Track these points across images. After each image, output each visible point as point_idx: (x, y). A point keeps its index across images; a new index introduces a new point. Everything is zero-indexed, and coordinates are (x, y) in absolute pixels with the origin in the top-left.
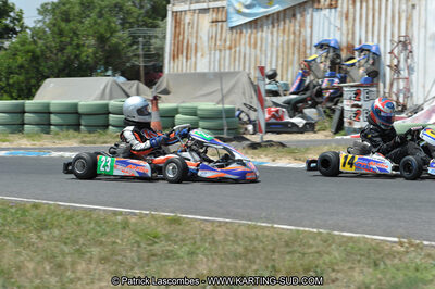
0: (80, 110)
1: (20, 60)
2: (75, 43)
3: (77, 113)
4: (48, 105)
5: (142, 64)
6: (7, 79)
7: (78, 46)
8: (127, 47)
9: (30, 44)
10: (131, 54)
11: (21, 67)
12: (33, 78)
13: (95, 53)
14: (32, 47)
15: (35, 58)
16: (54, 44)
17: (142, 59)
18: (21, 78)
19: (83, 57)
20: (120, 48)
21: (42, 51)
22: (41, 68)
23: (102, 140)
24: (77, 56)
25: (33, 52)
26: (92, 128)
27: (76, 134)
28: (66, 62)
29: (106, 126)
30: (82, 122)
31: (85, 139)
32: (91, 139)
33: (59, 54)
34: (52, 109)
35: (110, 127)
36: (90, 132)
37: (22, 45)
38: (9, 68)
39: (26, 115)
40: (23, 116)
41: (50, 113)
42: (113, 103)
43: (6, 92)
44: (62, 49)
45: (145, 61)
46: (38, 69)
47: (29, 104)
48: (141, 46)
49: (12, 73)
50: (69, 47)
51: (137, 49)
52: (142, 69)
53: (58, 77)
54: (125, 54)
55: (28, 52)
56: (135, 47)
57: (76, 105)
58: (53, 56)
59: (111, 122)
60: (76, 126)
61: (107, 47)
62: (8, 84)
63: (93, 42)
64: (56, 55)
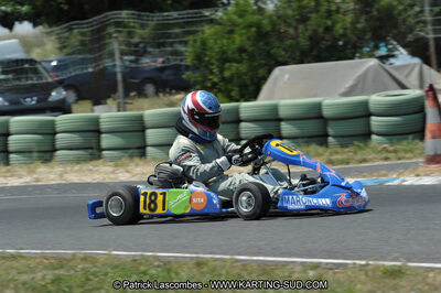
0: (326, 113)
1: (239, 39)
2: (323, 9)
3: (320, 117)
4: (275, 108)
5: (431, 36)
6: (222, 70)
7: (329, 14)
8: (405, 10)
9: (253, 13)
10: (412, 21)
11: (242, 50)
12: (260, 66)
13: (353, 23)
14: (256, 18)
15: (261, 35)
16: (290, 12)
17: (430, 27)
18: (243, 68)
19: (339, 29)
20: (396, 12)
21: (273, 24)
22: (273, 51)
23: (359, 157)
24: (328, 29)
25: (258, 26)
26: (346, 140)
27: (321, 149)
28: (311, 38)
29: (366, 135)
30: (330, 131)
31: (334, 157)
32: (344, 156)
33: (301, 27)
34: (282, 113)
35: (374, 137)
36: (343, 146)
37: (241, 16)
38: (224, 52)
39: (243, 125)
40: (238, 127)
41: (281, 120)
42: (376, 99)
43: (220, 91)
44: (304, 19)
45: (435, 31)
46: (268, 52)
47: (246, 107)
48: (427, 8)
49: (227, 60)
50: (314, 15)
51: (421, 12)
52: (432, 43)
53: (301, 62)
54: (404, 21)
55: (250, 26)
56: (417, 9)
57: (318, 106)
58: (291, 31)
59: (374, 128)
60: (322, 138)
61: (375, 13)
62: (223, 79)
63: (352, 6)
64: (296, 28)
